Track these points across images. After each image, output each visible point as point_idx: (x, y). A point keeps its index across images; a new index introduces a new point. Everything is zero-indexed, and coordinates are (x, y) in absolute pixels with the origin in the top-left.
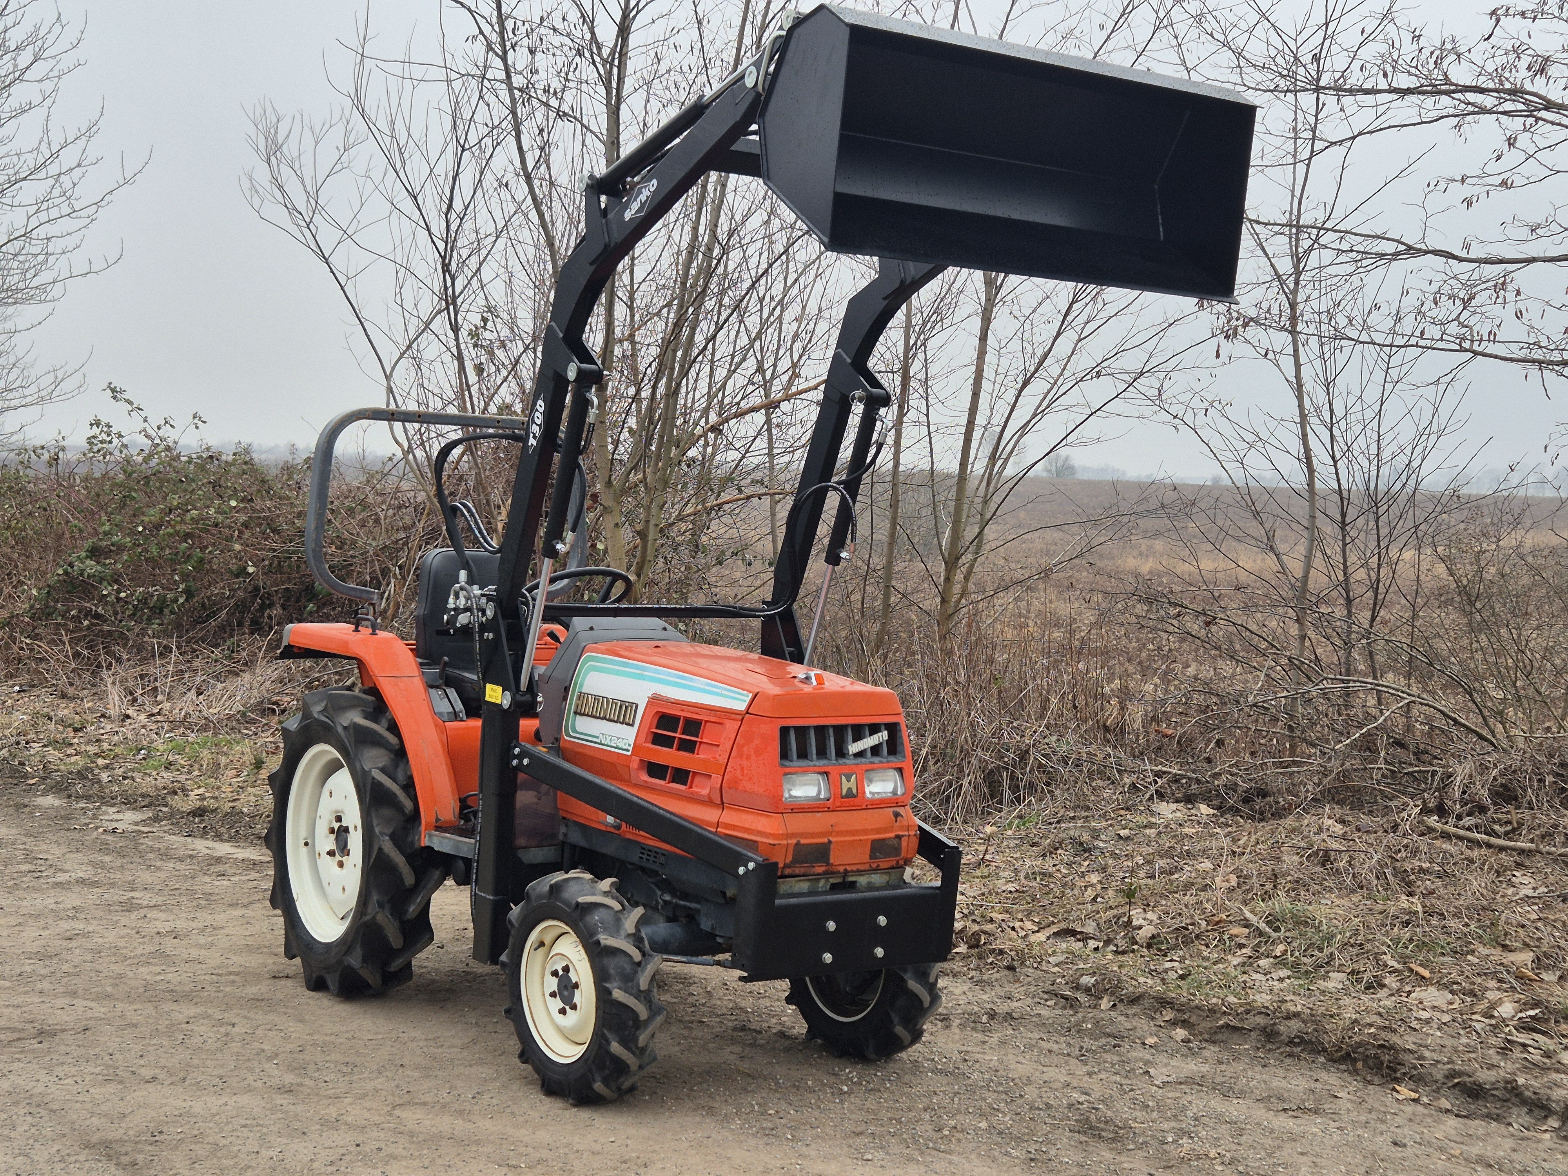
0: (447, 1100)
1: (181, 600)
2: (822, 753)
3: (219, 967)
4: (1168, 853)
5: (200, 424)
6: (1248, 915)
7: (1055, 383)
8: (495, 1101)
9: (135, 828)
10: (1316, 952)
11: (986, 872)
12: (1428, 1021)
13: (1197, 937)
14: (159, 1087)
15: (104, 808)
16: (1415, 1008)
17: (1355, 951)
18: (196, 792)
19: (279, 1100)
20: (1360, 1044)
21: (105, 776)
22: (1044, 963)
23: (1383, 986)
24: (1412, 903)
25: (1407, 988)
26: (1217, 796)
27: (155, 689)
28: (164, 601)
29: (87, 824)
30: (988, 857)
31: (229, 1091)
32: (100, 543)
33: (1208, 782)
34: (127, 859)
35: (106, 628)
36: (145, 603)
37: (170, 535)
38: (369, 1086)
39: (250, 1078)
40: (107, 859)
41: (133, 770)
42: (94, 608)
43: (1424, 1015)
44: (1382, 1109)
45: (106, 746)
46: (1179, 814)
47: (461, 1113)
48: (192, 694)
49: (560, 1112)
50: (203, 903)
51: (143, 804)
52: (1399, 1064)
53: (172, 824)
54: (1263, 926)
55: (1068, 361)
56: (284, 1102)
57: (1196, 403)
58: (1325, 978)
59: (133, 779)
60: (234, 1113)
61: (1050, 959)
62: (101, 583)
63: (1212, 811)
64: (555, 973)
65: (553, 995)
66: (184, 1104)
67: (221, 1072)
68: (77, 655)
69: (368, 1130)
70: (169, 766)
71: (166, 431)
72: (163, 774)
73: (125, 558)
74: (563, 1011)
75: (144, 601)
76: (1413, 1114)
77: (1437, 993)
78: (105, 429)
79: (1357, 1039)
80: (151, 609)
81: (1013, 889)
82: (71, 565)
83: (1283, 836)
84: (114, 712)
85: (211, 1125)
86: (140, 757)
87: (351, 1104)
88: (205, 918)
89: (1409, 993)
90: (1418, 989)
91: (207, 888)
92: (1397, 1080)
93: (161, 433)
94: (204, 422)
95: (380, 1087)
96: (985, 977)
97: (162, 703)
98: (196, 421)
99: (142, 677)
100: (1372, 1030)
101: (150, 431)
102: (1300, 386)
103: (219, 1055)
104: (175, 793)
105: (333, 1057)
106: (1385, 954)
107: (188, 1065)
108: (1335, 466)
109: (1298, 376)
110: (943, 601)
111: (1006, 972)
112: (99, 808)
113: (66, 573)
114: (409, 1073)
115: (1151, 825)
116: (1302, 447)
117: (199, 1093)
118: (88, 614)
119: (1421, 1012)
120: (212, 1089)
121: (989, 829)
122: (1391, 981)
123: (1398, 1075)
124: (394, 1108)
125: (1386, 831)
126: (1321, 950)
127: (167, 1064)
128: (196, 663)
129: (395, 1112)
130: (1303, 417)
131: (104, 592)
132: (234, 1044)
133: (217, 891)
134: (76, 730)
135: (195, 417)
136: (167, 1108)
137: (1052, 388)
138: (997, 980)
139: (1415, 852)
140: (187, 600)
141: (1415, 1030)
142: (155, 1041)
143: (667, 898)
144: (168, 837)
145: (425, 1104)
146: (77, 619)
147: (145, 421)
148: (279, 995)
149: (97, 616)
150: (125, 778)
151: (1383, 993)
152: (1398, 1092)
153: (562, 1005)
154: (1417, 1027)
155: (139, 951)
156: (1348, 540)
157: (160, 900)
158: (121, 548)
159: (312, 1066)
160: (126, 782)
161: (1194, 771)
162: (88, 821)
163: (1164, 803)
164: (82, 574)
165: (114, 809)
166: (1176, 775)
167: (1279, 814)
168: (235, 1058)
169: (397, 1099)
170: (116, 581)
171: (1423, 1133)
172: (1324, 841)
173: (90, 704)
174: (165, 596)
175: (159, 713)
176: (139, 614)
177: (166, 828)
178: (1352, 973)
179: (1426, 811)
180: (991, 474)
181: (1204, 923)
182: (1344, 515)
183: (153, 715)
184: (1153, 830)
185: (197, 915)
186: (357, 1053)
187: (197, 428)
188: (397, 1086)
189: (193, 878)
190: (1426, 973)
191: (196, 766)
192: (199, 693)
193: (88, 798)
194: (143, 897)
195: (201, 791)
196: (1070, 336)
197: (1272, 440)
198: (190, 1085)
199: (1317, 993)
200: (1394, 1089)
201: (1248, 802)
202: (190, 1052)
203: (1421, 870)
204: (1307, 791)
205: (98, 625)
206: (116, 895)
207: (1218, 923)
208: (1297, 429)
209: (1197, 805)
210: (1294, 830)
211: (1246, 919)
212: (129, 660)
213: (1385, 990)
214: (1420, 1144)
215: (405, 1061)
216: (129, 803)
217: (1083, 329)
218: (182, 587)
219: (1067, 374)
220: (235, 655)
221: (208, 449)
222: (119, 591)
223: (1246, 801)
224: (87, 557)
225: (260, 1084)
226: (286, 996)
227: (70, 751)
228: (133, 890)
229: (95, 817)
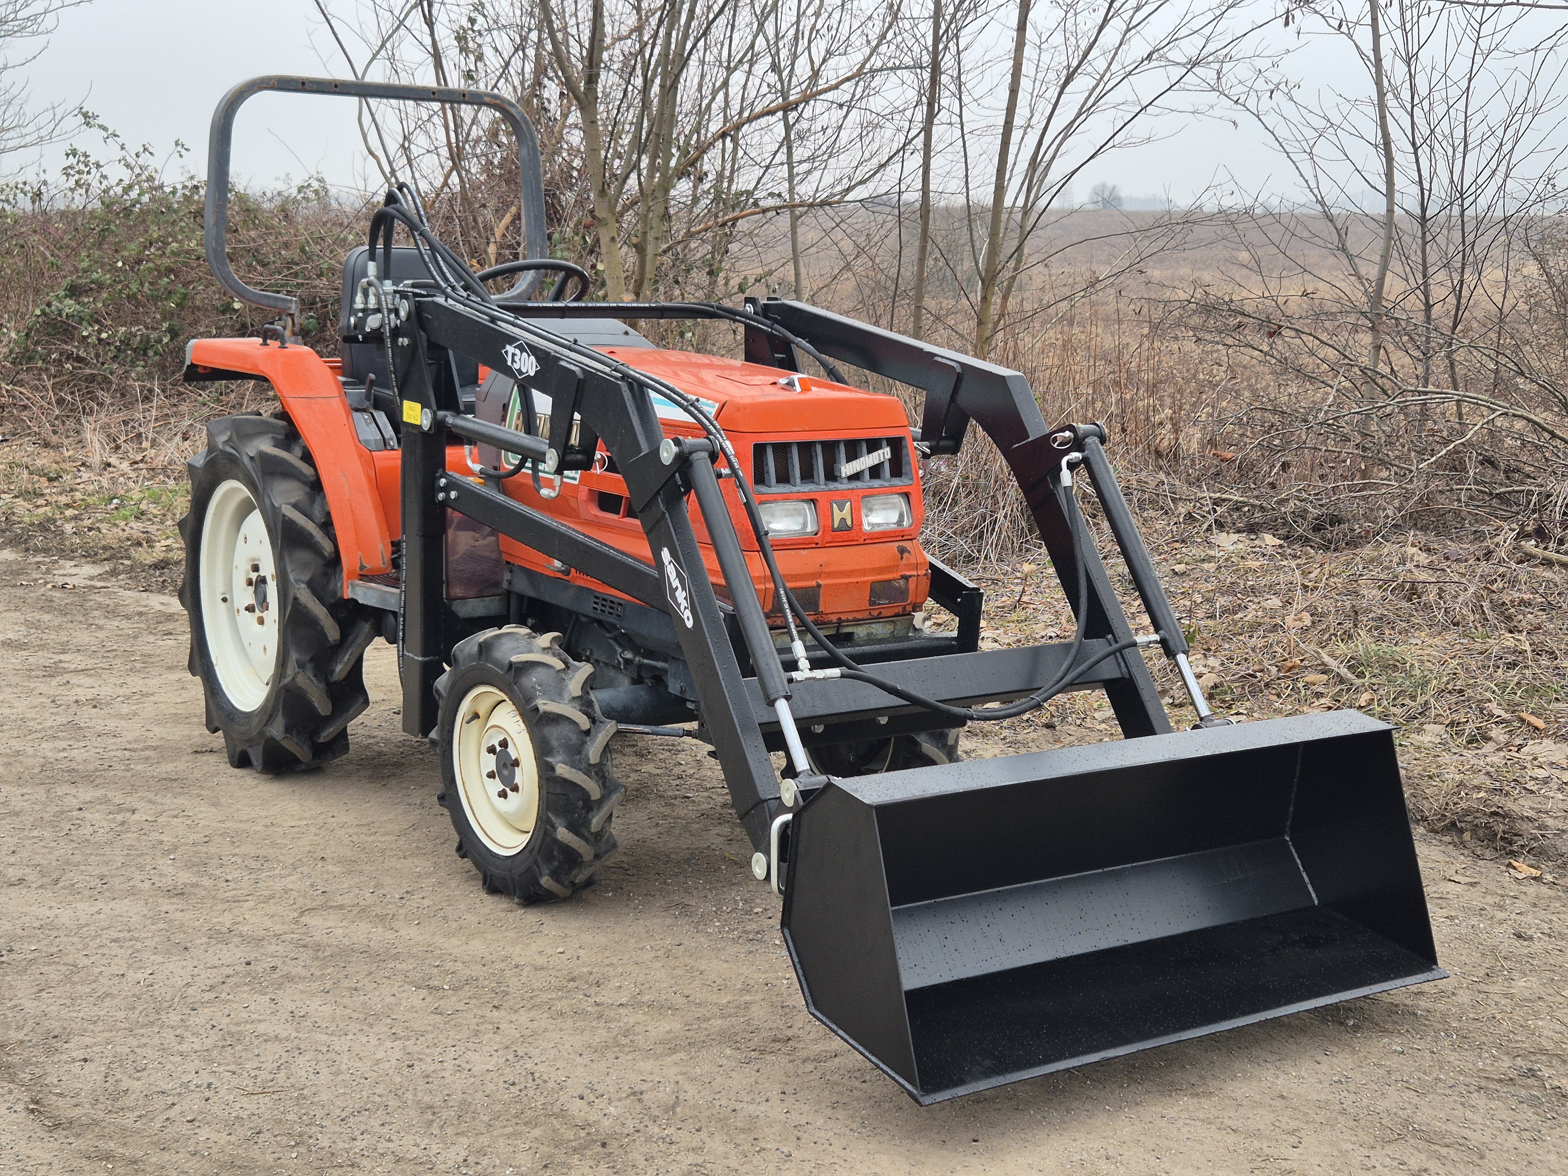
0: (369, 901)
1: (165, 340)
2: (808, 475)
3: (136, 741)
4: (1231, 589)
5: (183, 152)
6: (1327, 659)
7: (1101, 79)
8: (426, 902)
9: (89, 583)
10: (1407, 701)
11: (1022, 615)
12: (1546, 781)
13: (1267, 685)
14: (24, 891)
15: (61, 562)
16: (1529, 765)
17: (1453, 699)
18: (164, 543)
19: (166, 905)
20: (1467, 812)
21: (69, 528)
22: (1088, 720)
23: (1488, 739)
24: (1519, 640)
25: (1518, 741)
26: (1284, 524)
27: (139, 435)
28: (148, 341)
29: (36, 580)
30: (1025, 599)
31: (107, 894)
32: (80, 281)
33: (1273, 509)
34: (69, 617)
35: (88, 371)
36: (128, 344)
37: (150, 270)
38: (278, 885)
39: (138, 877)
40: (46, 617)
41: (101, 521)
42: (75, 350)
43: (1541, 773)
44: (1499, 892)
45: (78, 495)
46: (1240, 546)
47: (382, 918)
48: (178, 438)
49: (503, 914)
50: (138, 665)
51: (104, 556)
52: (1516, 835)
53: (130, 578)
54: (1344, 671)
55: (1116, 54)
56: (171, 908)
57: (1260, 85)
58: (1419, 731)
59: (99, 531)
60: (106, 924)
61: (1096, 715)
62: (80, 323)
63: (1278, 542)
64: (491, 750)
65: (491, 775)
66: (48, 913)
67: (104, 870)
68: (60, 402)
69: (265, 943)
70: (140, 515)
71: (144, 159)
72: (132, 524)
73: (105, 295)
74: (503, 795)
75: (126, 342)
76: (1537, 896)
77: (1553, 747)
78: (82, 159)
79: (1463, 805)
80: (134, 350)
81: (1053, 635)
82: (49, 305)
83: (1360, 567)
84: (95, 460)
85: (76, 939)
86: (113, 506)
87: (250, 910)
88: (136, 683)
89: (1520, 747)
90: (1531, 742)
91: (148, 649)
92: (1513, 854)
93: (141, 161)
94: (187, 150)
95: (290, 886)
96: (1019, 738)
97: (146, 449)
98: (179, 148)
99: (125, 423)
100: (1482, 794)
101: (129, 159)
102: (1378, 60)
103: (107, 849)
104: (140, 544)
105: (244, 849)
106: (1490, 701)
107: (67, 862)
108: (1416, 153)
109: (1376, 49)
110: (980, 323)
111: (1045, 731)
112: (56, 562)
113: (44, 313)
114: (330, 867)
115: (1209, 559)
116: (1379, 130)
117: (70, 898)
118: (69, 357)
119: (1537, 770)
120: (88, 893)
121: (1027, 568)
122: (1498, 733)
123: (1515, 848)
124: (302, 914)
125: (1478, 559)
126: (1413, 698)
127: (42, 862)
128: (184, 408)
129: (303, 919)
130: (1381, 95)
131: (85, 334)
132: (129, 835)
133: (158, 651)
134: (50, 480)
135: (177, 144)
136: (27, 918)
137: (1097, 85)
138: (1033, 741)
139: (1513, 582)
140: (172, 339)
141: (1532, 792)
142: (35, 833)
143: (629, 655)
144: (122, 592)
145: (341, 907)
146: (59, 363)
147: (123, 148)
148: (197, 774)
149: (79, 359)
150: (90, 529)
151: (1489, 747)
152: (1514, 868)
153: (502, 787)
154: (1534, 788)
155: (49, 723)
156: (1429, 237)
157: (90, 663)
158: (100, 286)
159: (215, 861)
160: (91, 534)
161: (1257, 497)
162: (38, 576)
163: (1224, 534)
164: (60, 315)
165: (73, 563)
166: (1237, 502)
167: (1354, 543)
168: (125, 852)
169: (308, 902)
170: (98, 322)
171: (1551, 921)
172: (1410, 571)
173: (71, 453)
174: (148, 336)
175: (142, 461)
176: (122, 356)
177: (122, 583)
178: (1452, 724)
179: (1522, 535)
180: (1031, 181)
181: (1274, 670)
182: (1424, 209)
183: (136, 463)
184: (1212, 564)
185: (128, 679)
186: (273, 844)
187: (181, 156)
188: (312, 885)
189: (135, 637)
190: (1540, 723)
191: (169, 515)
192: (185, 438)
193: (46, 551)
194: (71, 660)
195: (169, 542)
196: (1117, 25)
197: (1345, 125)
198: (62, 888)
199: (1411, 750)
200: (1510, 865)
201: (1319, 530)
202: (74, 845)
203: (1522, 602)
204: (1387, 517)
205: (80, 368)
206: (43, 658)
207: (1290, 669)
208: (1373, 112)
209: (1261, 535)
210: (1372, 561)
211: (1323, 664)
212: (112, 404)
213: (1491, 743)
214: (1550, 936)
215: (328, 854)
216: (89, 556)
217: (1132, 18)
218: (165, 325)
219: (1115, 67)
220: (223, 398)
221: (192, 178)
222: (99, 332)
223: (1317, 529)
224: (66, 296)
225: (147, 885)
226: (204, 775)
227: (41, 502)
228: (64, 652)
229: (48, 571)
